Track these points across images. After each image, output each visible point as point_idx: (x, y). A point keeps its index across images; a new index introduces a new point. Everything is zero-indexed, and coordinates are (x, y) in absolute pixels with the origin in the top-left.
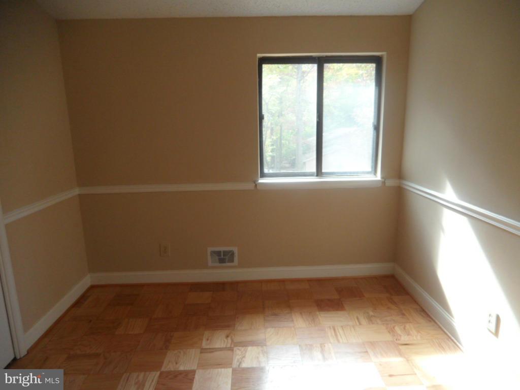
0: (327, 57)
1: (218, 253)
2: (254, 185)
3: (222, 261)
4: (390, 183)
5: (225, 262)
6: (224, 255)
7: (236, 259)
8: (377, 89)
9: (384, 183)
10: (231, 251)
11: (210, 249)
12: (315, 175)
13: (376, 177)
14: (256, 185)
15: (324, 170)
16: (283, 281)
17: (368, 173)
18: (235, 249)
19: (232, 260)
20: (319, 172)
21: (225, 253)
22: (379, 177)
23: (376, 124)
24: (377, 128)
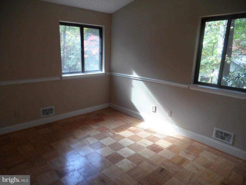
0: (84, 25)
1: (46, 110)
2: (60, 77)
3: (48, 114)
4: (108, 74)
5: (49, 114)
6: (48, 111)
7: (54, 111)
8: (101, 39)
9: (106, 74)
10: (52, 108)
11: (41, 109)
12: (82, 72)
13: (102, 72)
14: (61, 78)
15: (85, 70)
16: (74, 117)
17: (99, 70)
18: (53, 107)
19: (52, 112)
20: (83, 71)
21: (49, 110)
22: (103, 71)
23: (101, 52)
24: (101, 54)
